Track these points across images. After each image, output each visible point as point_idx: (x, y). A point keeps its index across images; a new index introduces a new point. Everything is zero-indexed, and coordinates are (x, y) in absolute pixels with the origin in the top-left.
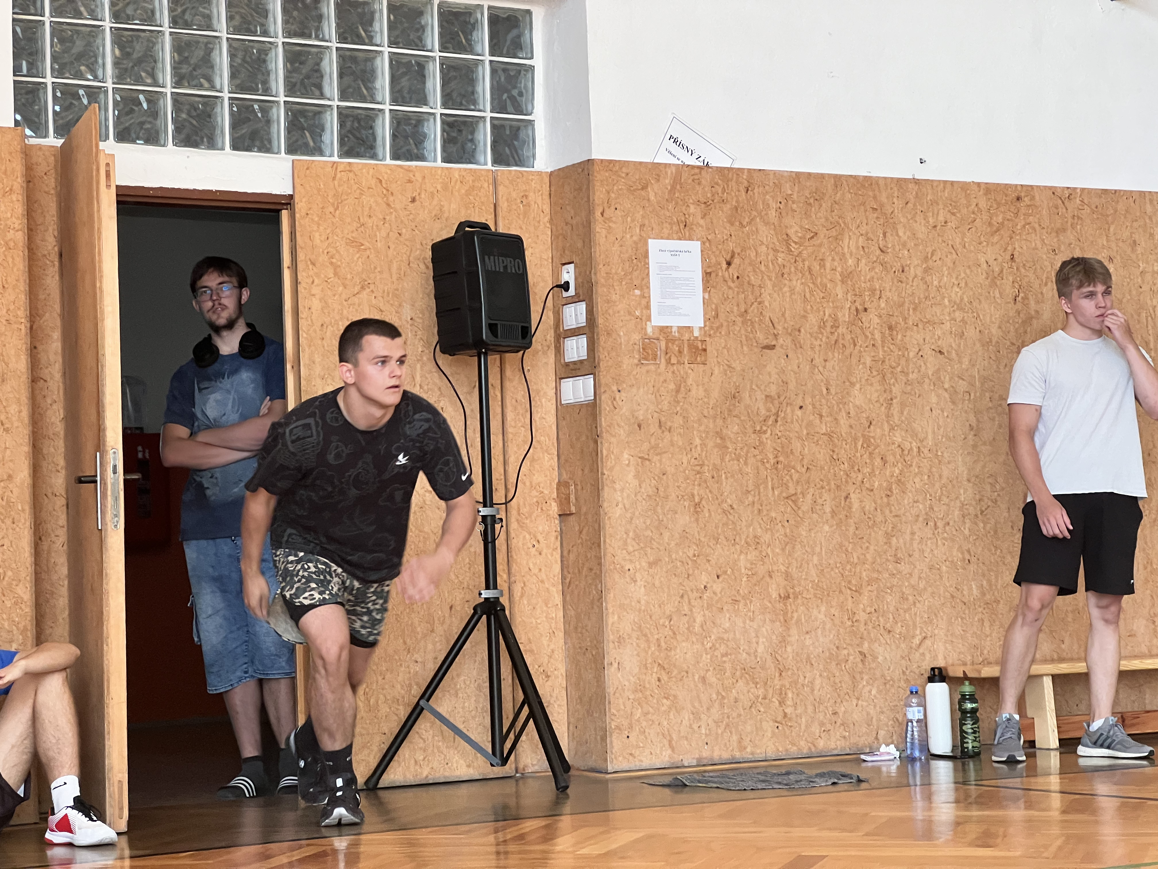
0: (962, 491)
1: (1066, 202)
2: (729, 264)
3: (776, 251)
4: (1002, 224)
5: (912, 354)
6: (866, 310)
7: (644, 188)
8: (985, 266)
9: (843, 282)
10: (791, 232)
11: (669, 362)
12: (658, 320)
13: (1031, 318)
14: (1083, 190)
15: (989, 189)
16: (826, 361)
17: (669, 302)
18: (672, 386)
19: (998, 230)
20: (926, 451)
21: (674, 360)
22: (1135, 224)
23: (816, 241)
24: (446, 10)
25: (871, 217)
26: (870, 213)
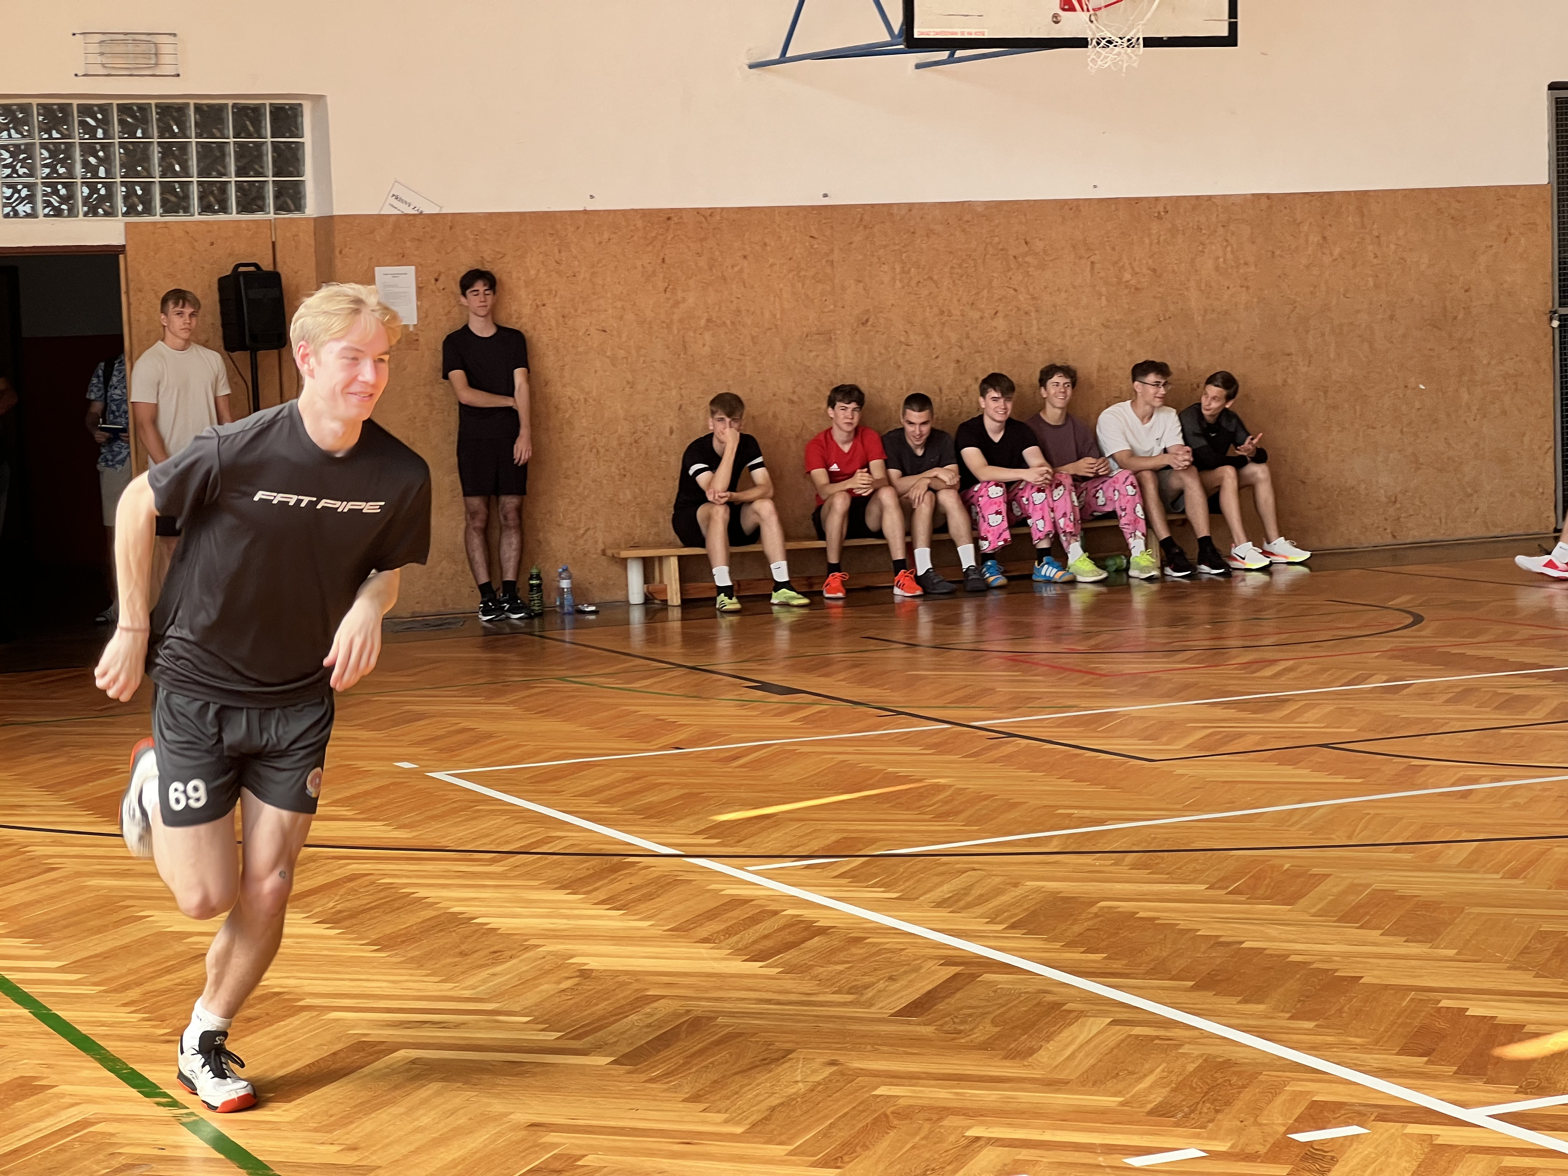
0: (620, 428)
1: (709, 218)
2: (436, 280)
4: (655, 237)
5: (580, 334)
7: (372, 232)
8: (640, 268)
9: (526, 286)
10: (485, 255)
13: (679, 303)
14: (723, 209)
15: (643, 213)
19: (651, 243)
20: (591, 401)
22: (766, 231)
23: (505, 260)
24: (238, 108)
25: (549, 240)
26: (548, 237)
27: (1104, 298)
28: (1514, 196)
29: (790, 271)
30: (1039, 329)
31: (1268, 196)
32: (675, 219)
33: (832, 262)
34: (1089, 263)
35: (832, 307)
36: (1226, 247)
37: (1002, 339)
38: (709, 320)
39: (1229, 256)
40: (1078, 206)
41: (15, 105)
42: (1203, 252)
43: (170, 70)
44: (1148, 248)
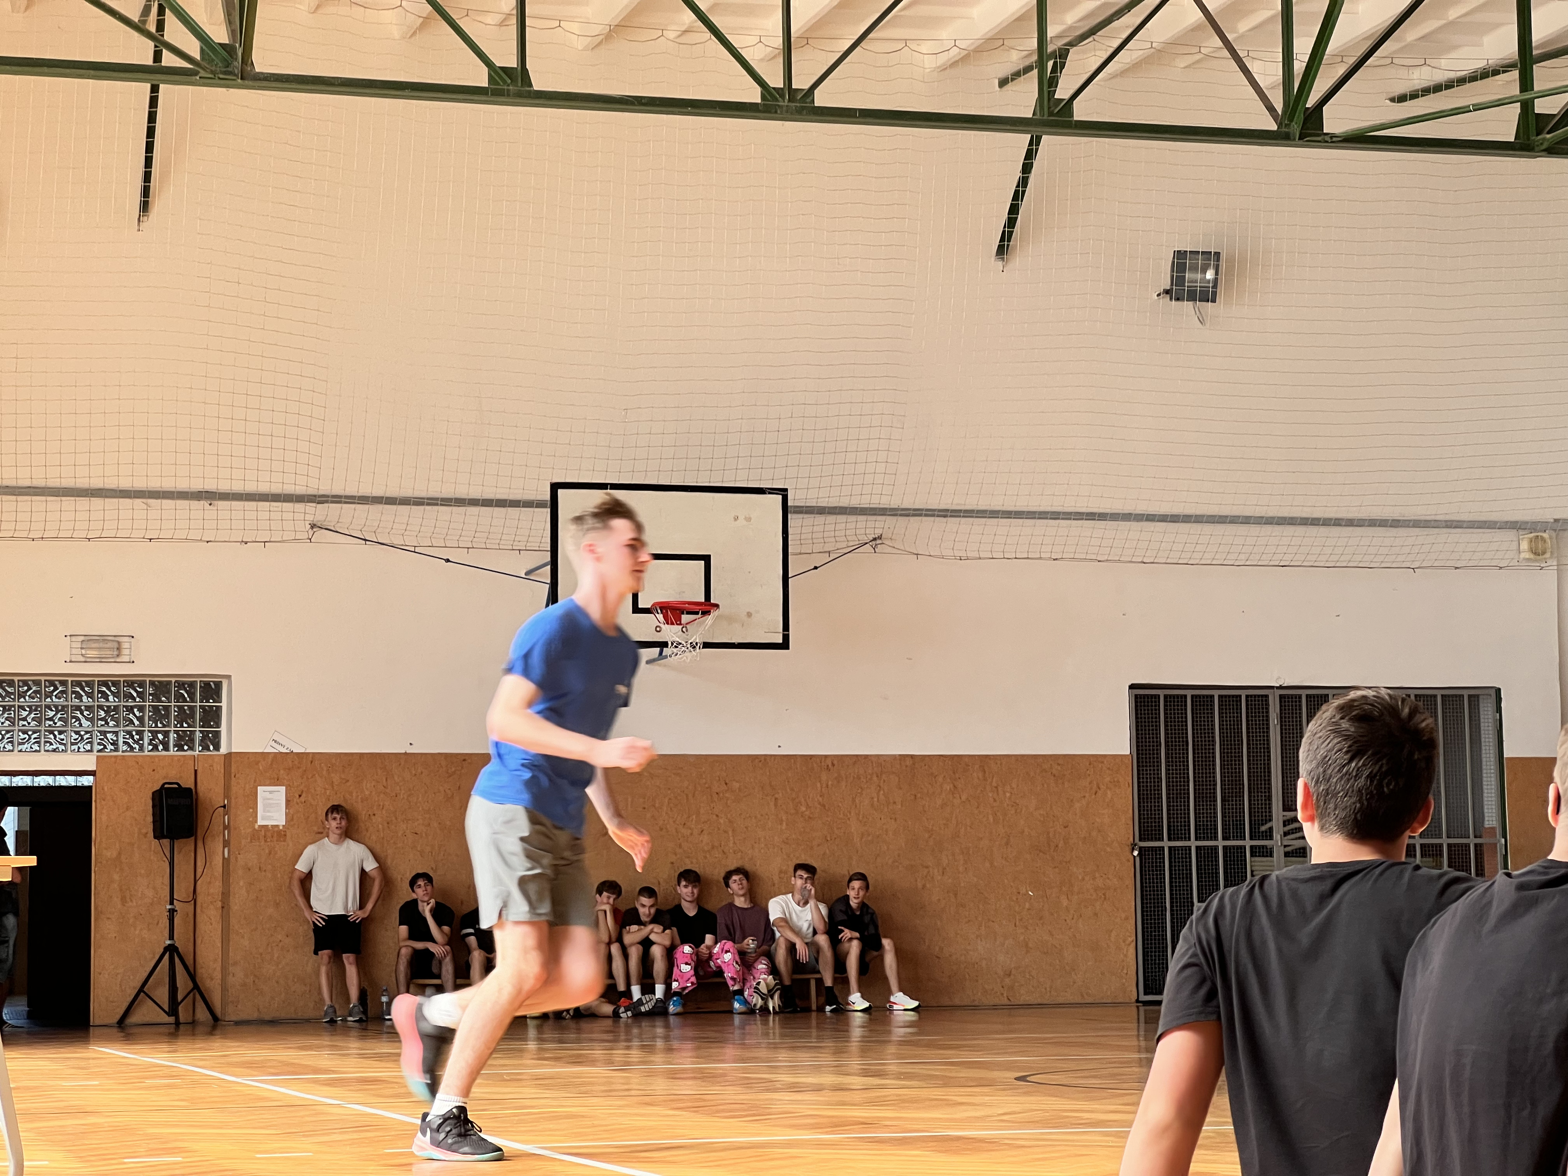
2: (300, 796)
3: (325, 789)
4: (454, 772)
5: (400, 835)
6: (374, 815)
7: (257, 763)
8: (443, 792)
9: (362, 802)
10: (334, 780)
11: (266, 841)
12: (260, 822)
15: (447, 756)
17: (268, 814)
18: (267, 851)
19: (451, 775)
21: (269, 840)
23: (348, 784)
24: (179, 684)
25: (379, 771)
26: (379, 770)
27: (784, 824)
28: (1103, 762)
30: (734, 843)
31: (912, 756)
32: (469, 761)
34: (773, 800)
36: (879, 791)
37: (706, 849)
39: (882, 797)
40: (765, 760)
41: (30, 680)
42: (861, 794)
43: (126, 659)
44: (819, 789)
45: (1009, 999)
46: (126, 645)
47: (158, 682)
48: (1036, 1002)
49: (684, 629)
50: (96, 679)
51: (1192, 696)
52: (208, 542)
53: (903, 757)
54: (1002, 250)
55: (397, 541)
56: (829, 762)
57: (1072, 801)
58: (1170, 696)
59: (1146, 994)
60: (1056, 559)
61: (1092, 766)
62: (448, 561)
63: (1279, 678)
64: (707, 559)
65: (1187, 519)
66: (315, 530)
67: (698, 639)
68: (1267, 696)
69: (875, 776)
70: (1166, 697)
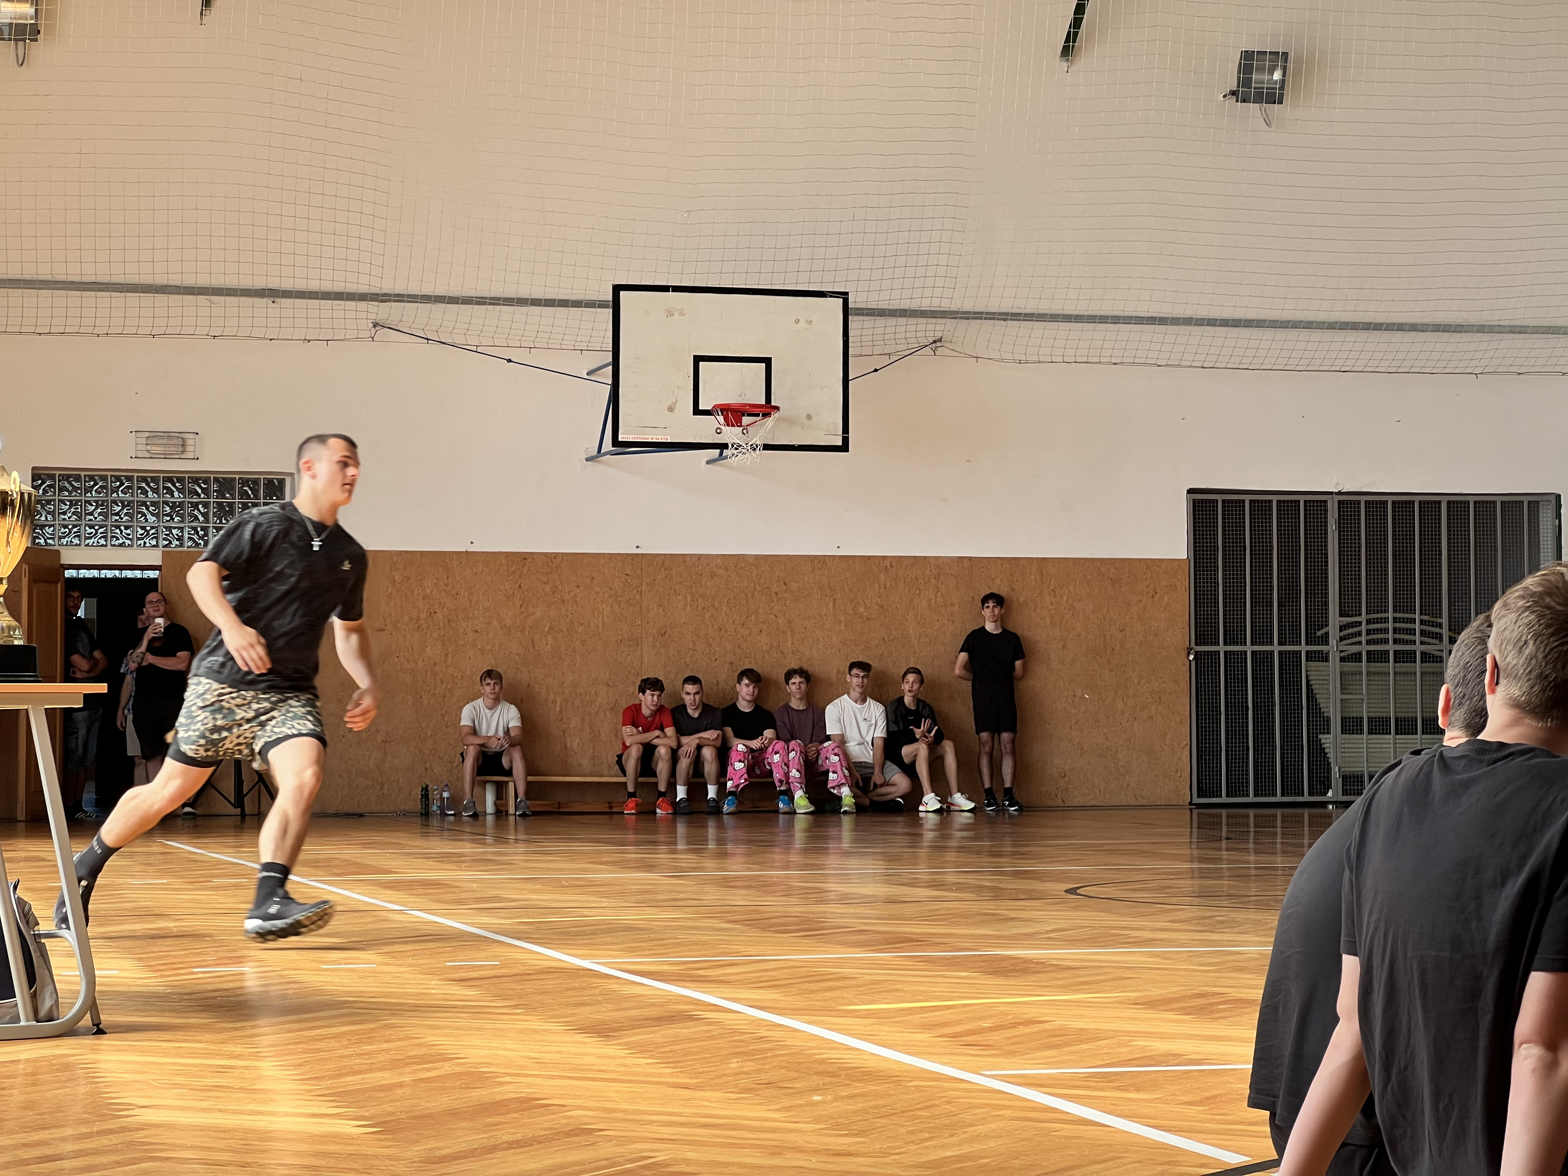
1: (553, 560)
4: (515, 571)
5: (460, 633)
6: (435, 612)
8: (504, 591)
9: (423, 600)
10: (396, 578)
13: (530, 615)
14: (563, 554)
15: (507, 554)
16: (412, 636)
19: (512, 574)
22: (593, 569)
23: (410, 582)
24: (242, 480)
25: (441, 570)
26: (440, 568)
27: (843, 624)
28: (1159, 566)
29: (610, 597)
30: (793, 643)
31: (970, 558)
32: (530, 560)
33: (641, 592)
34: (832, 600)
35: (640, 623)
36: (938, 592)
37: (764, 649)
38: (551, 628)
39: (939, 599)
40: (825, 560)
41: (96, 476)
42: (919, 595)
43: (191, 455)
44: (877, 591)
45: (1064, 801)
46: (190, 442)
47: (222, 478)
48: (1090, 804)
49: (745, 431)
50: (162, 475)
51: (1251, 501)
52: (271, 340)
53: (961, 559)
54: (1067, 51)
55: (459, 340)
56: (888, 564)
57: (1128, 604)
58: (1228, 501)
59: (1198, 797)
60: (1116, 364)
61: (1149, 570)
62: (509, 361)
63: (1337, 484)
64: (767, 361)
65: (1248, 323)
66: (377, 328)
67: (758, 441)
68: (1325, 502)
69: (933, 577)
70: (1224, 501)
